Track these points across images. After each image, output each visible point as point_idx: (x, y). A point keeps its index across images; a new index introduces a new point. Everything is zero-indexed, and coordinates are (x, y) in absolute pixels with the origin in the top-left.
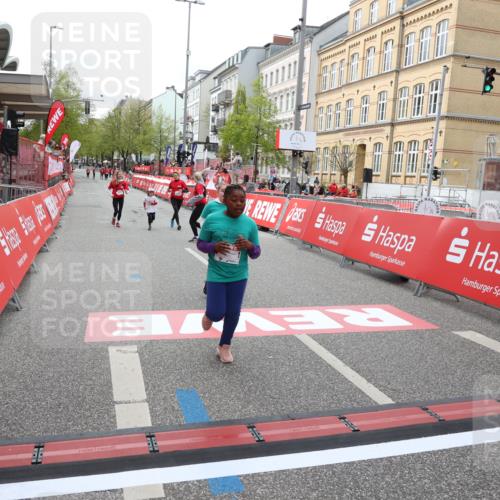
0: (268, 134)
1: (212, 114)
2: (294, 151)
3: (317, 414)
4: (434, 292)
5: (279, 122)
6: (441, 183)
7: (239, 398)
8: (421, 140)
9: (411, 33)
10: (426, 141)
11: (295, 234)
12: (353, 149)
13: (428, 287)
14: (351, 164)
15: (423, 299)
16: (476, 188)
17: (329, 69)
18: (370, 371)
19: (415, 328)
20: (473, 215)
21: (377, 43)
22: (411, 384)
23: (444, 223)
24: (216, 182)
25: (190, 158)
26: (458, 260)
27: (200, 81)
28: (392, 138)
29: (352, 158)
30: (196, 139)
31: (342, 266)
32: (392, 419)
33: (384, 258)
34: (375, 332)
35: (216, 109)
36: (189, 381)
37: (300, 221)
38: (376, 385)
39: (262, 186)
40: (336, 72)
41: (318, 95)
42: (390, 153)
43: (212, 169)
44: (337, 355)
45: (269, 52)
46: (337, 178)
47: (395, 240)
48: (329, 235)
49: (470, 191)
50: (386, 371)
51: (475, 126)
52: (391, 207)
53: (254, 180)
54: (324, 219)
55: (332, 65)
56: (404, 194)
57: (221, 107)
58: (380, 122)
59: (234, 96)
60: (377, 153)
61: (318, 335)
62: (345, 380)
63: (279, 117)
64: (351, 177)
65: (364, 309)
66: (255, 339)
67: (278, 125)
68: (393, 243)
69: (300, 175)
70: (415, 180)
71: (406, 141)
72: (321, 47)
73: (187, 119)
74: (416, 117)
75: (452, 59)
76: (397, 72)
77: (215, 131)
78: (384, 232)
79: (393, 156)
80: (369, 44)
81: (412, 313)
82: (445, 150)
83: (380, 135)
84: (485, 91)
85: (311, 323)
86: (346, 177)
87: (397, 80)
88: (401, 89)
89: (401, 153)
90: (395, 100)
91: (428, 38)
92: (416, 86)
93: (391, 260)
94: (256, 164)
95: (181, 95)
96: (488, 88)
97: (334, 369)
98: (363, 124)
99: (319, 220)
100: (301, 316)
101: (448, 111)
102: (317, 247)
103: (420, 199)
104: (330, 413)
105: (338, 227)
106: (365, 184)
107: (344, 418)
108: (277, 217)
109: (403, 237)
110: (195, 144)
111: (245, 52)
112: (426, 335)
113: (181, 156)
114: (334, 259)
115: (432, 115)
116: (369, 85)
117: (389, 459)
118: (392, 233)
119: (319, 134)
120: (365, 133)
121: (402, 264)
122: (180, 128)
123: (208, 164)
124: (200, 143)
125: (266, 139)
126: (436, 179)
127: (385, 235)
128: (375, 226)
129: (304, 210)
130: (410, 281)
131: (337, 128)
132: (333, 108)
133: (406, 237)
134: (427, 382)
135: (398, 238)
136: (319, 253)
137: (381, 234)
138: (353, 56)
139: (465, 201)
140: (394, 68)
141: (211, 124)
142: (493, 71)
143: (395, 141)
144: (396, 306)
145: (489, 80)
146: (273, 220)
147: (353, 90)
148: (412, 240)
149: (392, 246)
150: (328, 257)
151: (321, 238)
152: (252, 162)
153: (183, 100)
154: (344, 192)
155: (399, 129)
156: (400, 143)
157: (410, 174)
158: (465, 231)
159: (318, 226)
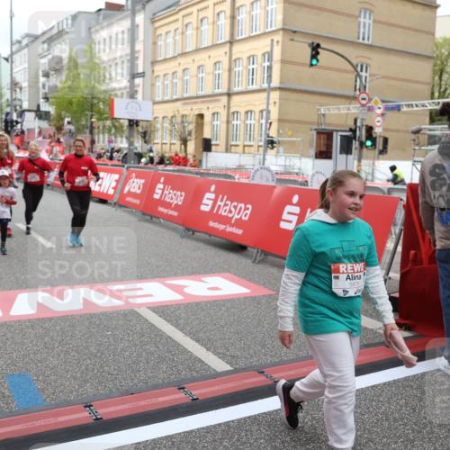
0: (104, 103)
1: (42, 79)
2: (130, 121)
3: (156, 387)
4: (270, 258)
5: (114, 89)
6: (278, 152)
7: (75, 378)
8: (257, 110)
9: (242, 6)
10: (262, 111)
11: (135, 206)
12: (192, 118)
13: (266, 253)
14: (190, 133)
15: (261, 266)
16: (309, 157)
17: (163, 37)
18: (209, 340)
19: (253, 295)
20: (306, 183)
21: (209, 13)
22: (249, 349)
23: (277, 191)
24: (50, 152)
25: (19, 126)
26: (291, 227)
27: (27, 45)
28: (229, 108)
29: (191, 127)
30: (25, 105)
31: (183, 237)
32: (230, 385)
33: (222, 227)
34: (215, 301)
35: (46, 75)
36: (21, 364)
37: (139, 192)
38: (216, 353)
39: (99, 156)
40: (170, 40)
41: (154, 63)
42: (228, 122)
43: (44, 138)
44: (177, 326)
45: (101, 17)
46: (177, 147)
47: (233, 209)
48: (168, 205)
49: (304, 160)
50: (225, 338)
51: (306, 97)
52: (230, 177)
53: (91, 150)
54: (163, 190)
55: (167, 33)
56: (242, 163)
57: (53, 72)
58: (217, 91)
59: (65, 62)
60: (215, 123)
61: (158, 307)
62: (185, 351)
63: (115, 85)
64: (191, 146)
65: (204, 279)
66: (92, 316)
67: (113, 93)
68: (230, 212)
69: (139, 145)
70: (252, 150)
71: (242, 111)
72: (155, 14)
73: (14, 85)
74: (251, 87)
75: (281, 32)
76: (231, 43)
77: (46, 99)
78: (222, 200)
79: (230, 126)
80: (202, 15)
81: (250, 280)
82: (280, 120)
83: (217, 104)
84: (312, 65)
85: (150, 295)
86: (186, 147)
87: (231, 50)
88: (235, 61)
89: (238, 122)
90: (230, 70)
91: (258, 11)
92: (249, 58)
93: (229, 229)
94: (91, 133)
95: (7, 60)
96: (314, 62)
97: (173, 341)
98: (201, 93)
99: (157, 191)
100: (141, 289)
101: (281, 82)
102: (158, 218)
103: (256, 168)
104: (169, 385)
105: (176, 198)
106: (205, 153)
107: (183, 388)
108: (115, 188)
109: (240, 205)
110: (24, 111)
111: (74, 17)
112: (263, 301)
113: (9, 125)
114: (174, 230)
115: (265, 85)
116: (203, 55)
117: (227, 424)
118: (229, 203)
119: (155, 103)
120: (203, 102)
121: (240, 232)
122: (7, 95)
123: (40, 133)
124: (29, 111)
125: (102, 107)
126: (273, 148)
127: (222, 204)
128: (212, 196)
129: (143, 181)
130: (249, 249)
131: (175, 97)
132: (170, 77)
133: (243, 205)
134: (263, 346)
135: (235, 207)
136: (160, 224)
137: (219, 203)
138: (186, 26)
139: (300, 169)
140: (228, 39)
141: (42, 91)
142: (318, 46)
143: (232, 110)
144: (235, 274)
145: (315, 54)
146: (111, 192)
147: (188, 59)
148: (248, 209)
149: (230, 215)
150: (167, 228)
151: (161, 209)
152: (88, 131)
153: (9, 65)
154: (184, 161)
155: (235, 99)
156: (237, 112)
157: (247, 143)
158: (295, 199)
159: (156, 196)
